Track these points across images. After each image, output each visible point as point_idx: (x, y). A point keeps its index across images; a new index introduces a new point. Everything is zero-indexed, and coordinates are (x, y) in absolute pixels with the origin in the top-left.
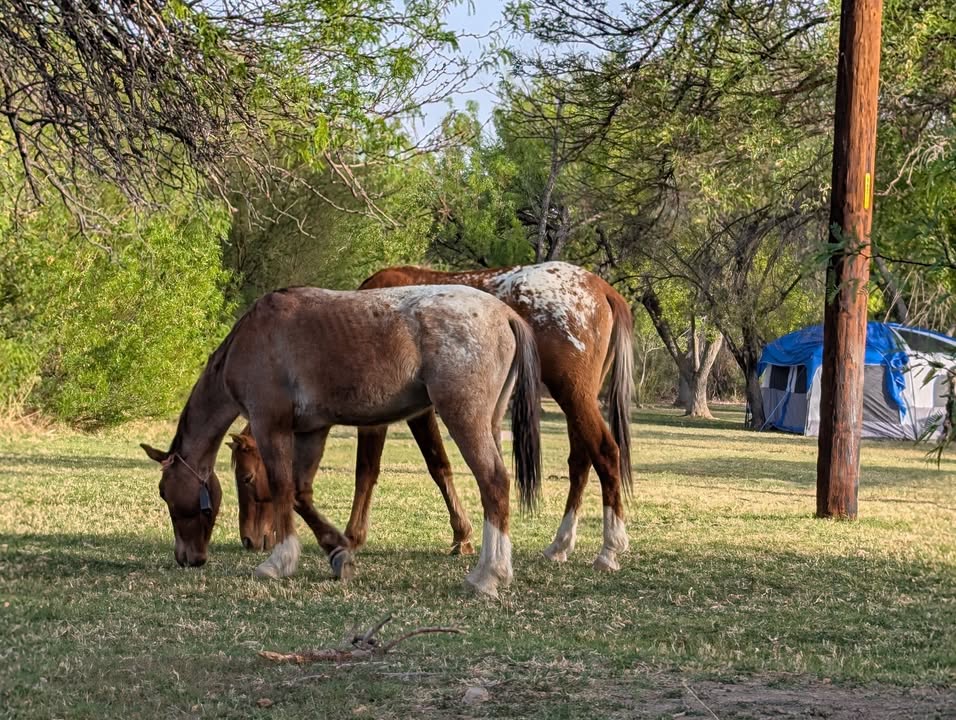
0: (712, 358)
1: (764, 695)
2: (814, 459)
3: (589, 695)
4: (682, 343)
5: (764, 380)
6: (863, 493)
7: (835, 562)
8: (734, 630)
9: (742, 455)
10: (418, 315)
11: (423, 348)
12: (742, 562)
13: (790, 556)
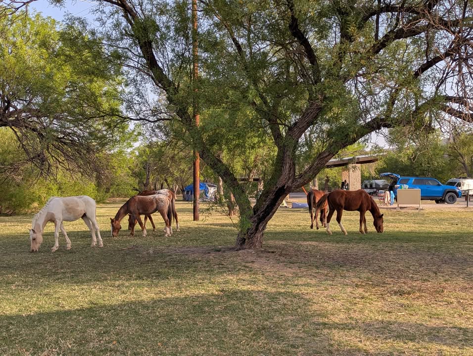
0: (177, 189)
1: (186, 250)
2: (193, 207)
3: (165, 251)
4: (171, 186)
5: (185, 193)
6: (200, 215)
7: (196, 228)
8: (183, 240)
9: (183, 207)
10: (156, 199)
11: (157, 203)
12: (183, 229)
13: (190, 228)
